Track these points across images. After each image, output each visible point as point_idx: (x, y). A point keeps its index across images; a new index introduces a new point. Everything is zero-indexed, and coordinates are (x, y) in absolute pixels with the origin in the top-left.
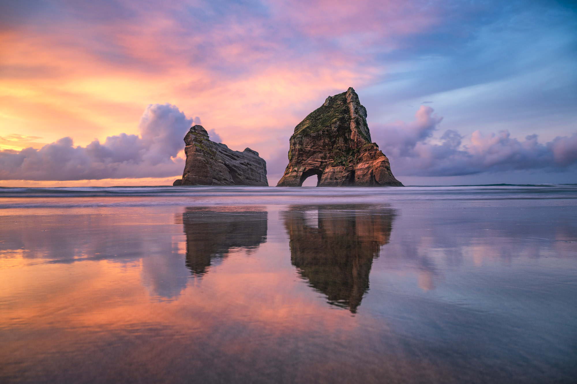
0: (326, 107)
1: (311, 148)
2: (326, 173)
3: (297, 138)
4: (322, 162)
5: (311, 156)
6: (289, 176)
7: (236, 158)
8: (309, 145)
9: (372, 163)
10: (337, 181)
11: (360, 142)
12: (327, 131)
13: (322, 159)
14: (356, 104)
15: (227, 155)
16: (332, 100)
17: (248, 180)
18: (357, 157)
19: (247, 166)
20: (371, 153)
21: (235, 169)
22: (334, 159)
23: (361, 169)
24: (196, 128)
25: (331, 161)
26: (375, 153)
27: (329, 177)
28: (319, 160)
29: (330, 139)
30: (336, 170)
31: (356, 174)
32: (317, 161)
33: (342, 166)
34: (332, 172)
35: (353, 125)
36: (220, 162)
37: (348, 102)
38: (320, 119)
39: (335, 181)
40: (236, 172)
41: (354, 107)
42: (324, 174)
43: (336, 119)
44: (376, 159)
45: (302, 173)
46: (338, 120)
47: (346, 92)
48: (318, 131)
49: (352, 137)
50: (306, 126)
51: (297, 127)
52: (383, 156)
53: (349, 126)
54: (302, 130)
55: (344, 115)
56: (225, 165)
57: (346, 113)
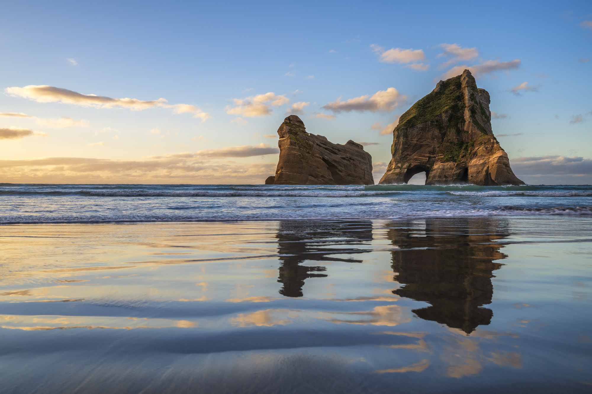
0: (437, 93)
1: (417, 141)
2: (435, 170)
3: (402, 129)
4: (429, 157)
5: (418, 151)
6: (391, 174)
7: (336, 151)
8: (415, 138)
9: (487, 158)
10: (447, 179)
11: (475, 134)
12: (437, 121)
13: (430, 154)
14: (473, 89)
15: (326, 149)
16: (443, 85)
17: (350, 178)
18: (471, 151)
19: (350, 161)
20: (487, 147)
21: (335, 164)
22: (444, 154)
23: (475, 165)
24: (291, 119)
25: (441, 155)
26: (492, 147)
27: (438, 174)
28: (426, 155)
29: (440, 131)
30: (446, 167)
31: (469, 171)
32: (424, 156)
33: (453, 162)
34: (441, 169)
35: (467, 114)
36: (317, 157)
37: (463, 86)
38: (429, 107)
39: (444, 179)
40: (336, 168)
41: (469, 92)
42: (432, 171)
43: (447, 107)
44: (492, 154)
45: (406, 170)
46: (449, 108)
47: (461, 75)
48: (426, 122)
49: (465, 128)
50: (412, 116)
51: (402, 117)
52: (501, 151)
53: (463, 115)
54: (407, 121)
55: (457, 102)
56: (323, 160)
57: (460, 100)
